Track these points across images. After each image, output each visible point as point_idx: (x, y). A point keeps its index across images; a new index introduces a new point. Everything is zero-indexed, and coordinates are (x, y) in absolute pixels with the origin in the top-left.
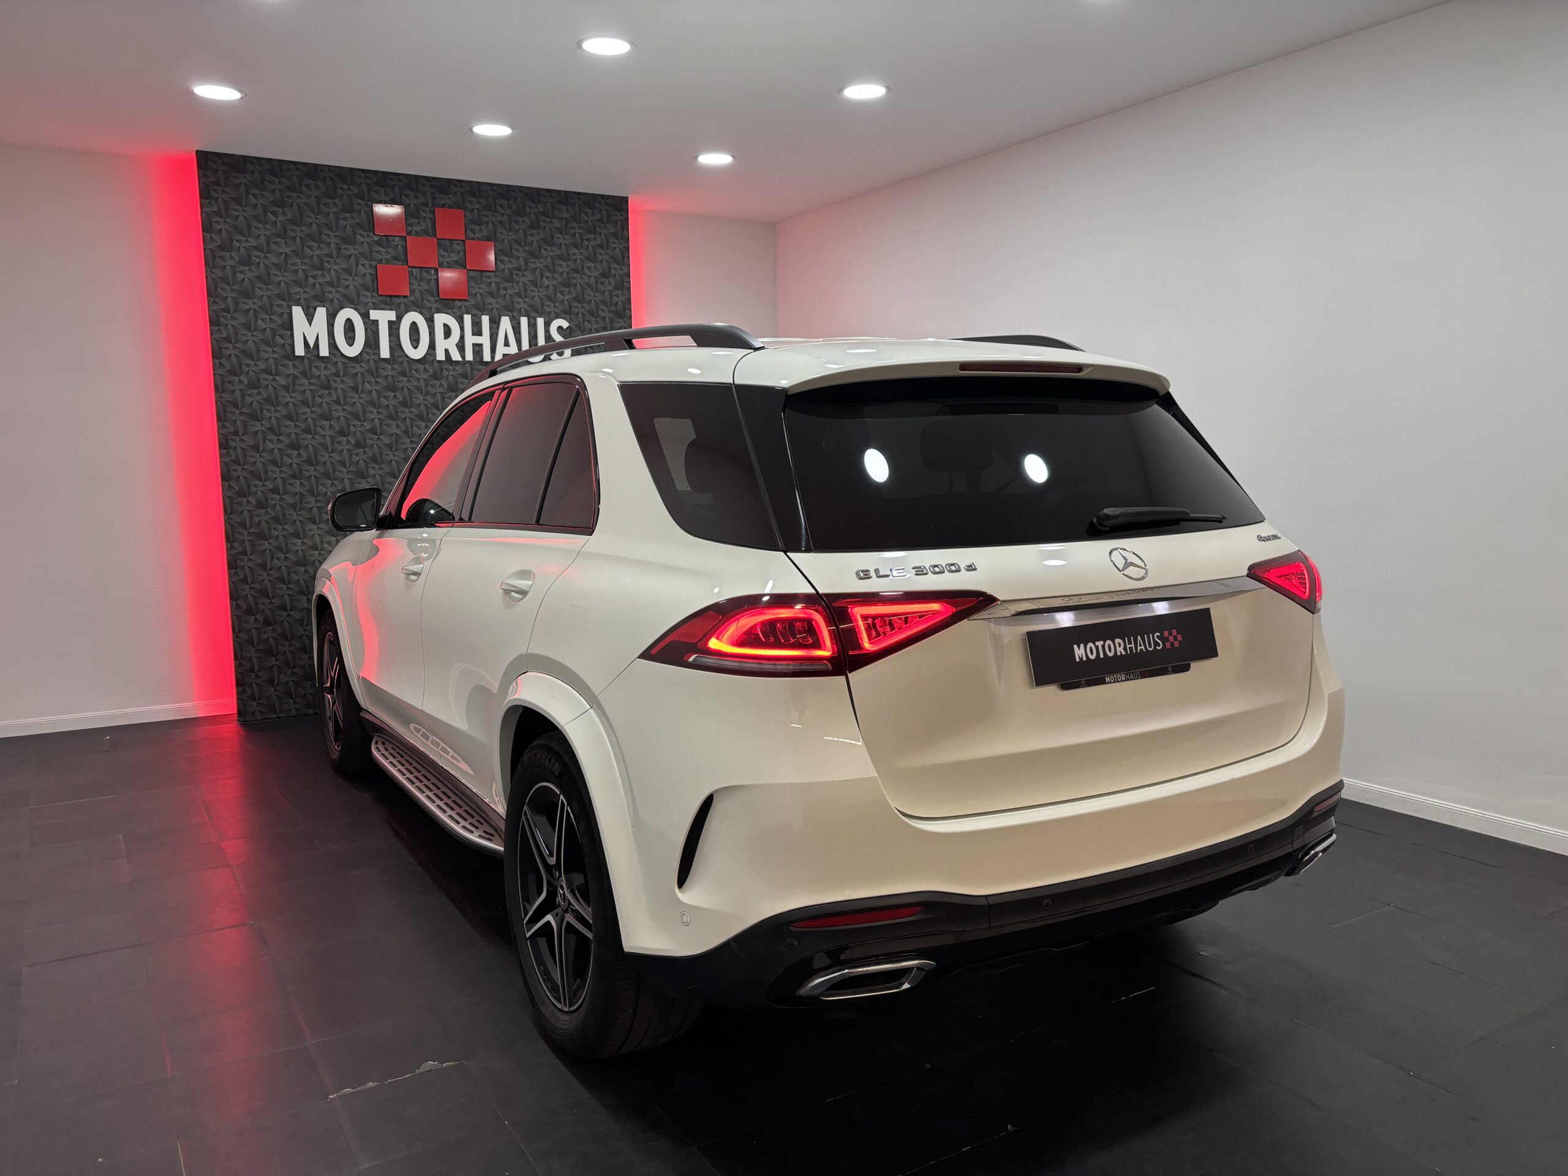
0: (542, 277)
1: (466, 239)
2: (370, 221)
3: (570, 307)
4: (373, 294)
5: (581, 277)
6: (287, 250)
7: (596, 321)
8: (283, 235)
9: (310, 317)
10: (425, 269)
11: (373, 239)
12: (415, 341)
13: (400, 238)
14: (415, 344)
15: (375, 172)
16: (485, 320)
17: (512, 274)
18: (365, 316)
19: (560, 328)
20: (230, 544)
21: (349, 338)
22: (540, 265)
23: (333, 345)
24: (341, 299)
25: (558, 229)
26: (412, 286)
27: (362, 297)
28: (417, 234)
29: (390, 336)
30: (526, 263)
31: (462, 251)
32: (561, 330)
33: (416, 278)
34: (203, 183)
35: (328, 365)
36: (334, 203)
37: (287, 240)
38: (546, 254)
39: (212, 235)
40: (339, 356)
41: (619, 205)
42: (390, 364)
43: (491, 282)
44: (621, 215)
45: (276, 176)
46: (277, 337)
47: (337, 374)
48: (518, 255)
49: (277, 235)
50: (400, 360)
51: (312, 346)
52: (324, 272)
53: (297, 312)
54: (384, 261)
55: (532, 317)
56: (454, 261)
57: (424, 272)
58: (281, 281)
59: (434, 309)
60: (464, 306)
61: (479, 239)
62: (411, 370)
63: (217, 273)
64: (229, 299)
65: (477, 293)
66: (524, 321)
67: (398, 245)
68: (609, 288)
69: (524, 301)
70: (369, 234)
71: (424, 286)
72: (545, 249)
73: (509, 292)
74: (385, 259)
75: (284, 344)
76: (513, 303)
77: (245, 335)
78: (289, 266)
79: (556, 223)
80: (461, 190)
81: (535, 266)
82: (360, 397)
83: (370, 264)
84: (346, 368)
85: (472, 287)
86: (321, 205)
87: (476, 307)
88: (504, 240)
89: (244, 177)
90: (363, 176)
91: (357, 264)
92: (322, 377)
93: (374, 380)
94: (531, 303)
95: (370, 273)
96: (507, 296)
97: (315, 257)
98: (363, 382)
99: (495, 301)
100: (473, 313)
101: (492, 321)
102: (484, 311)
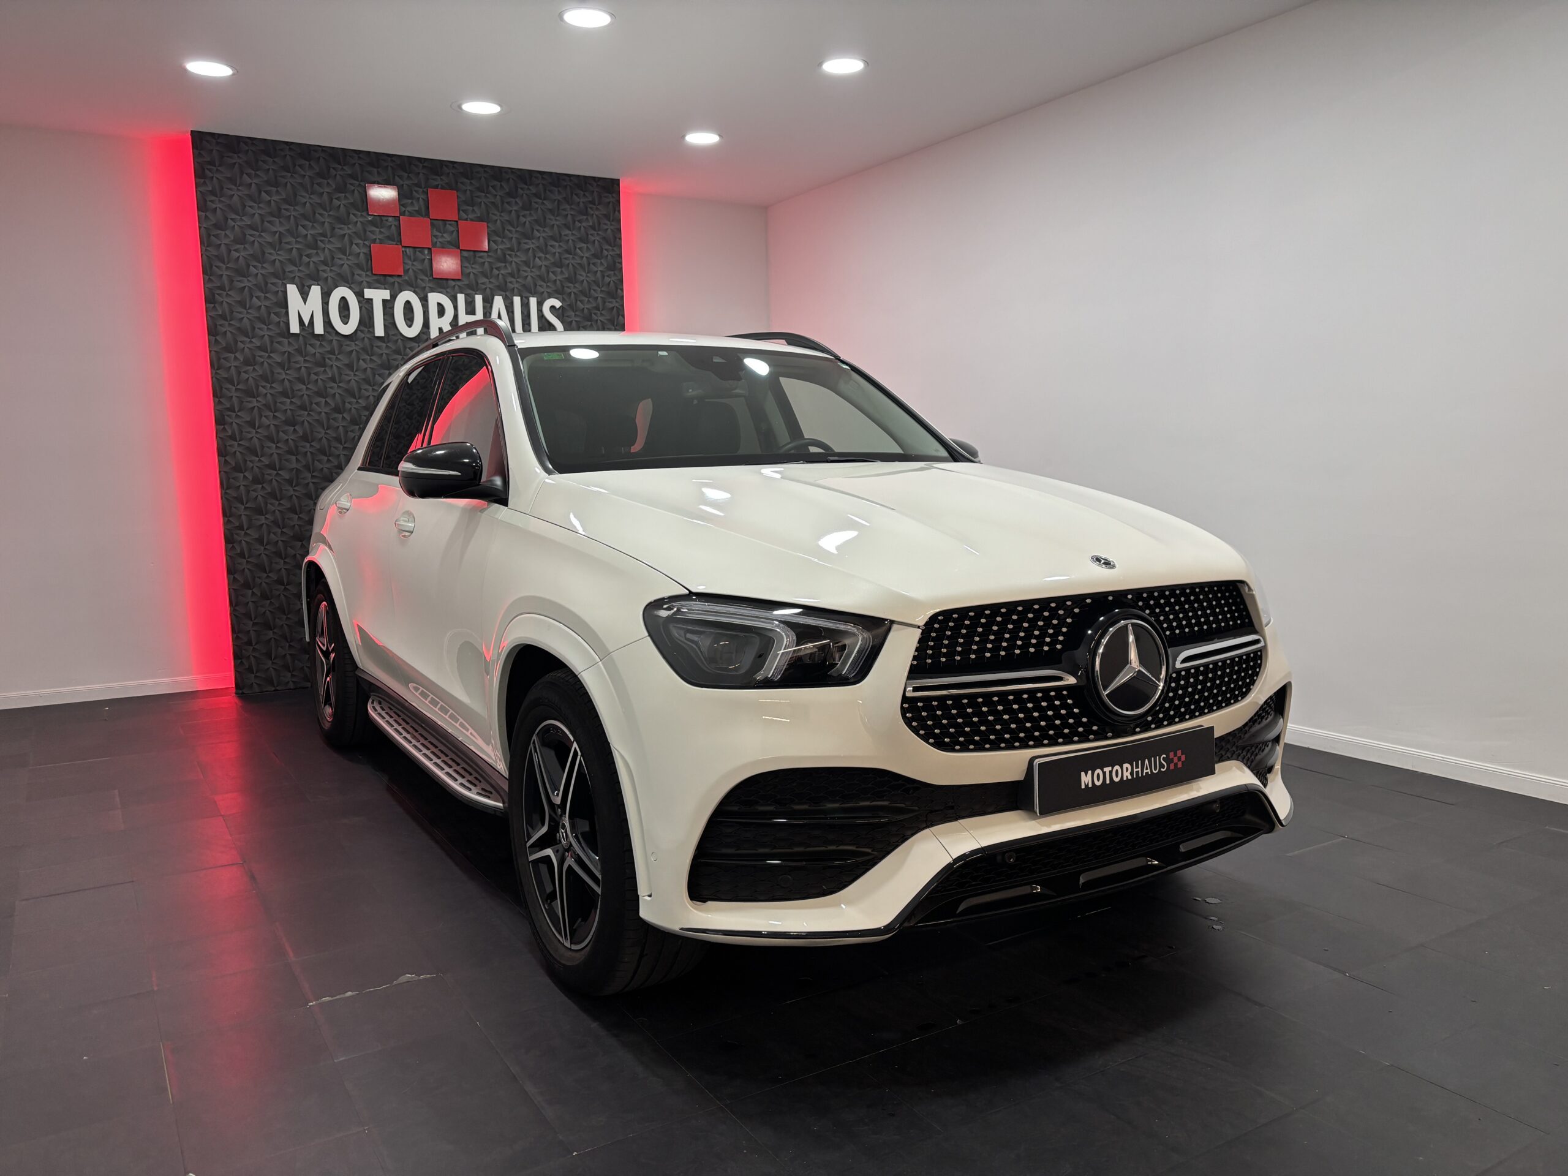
0: (535, 257)
1: (459, 219)
2: (364, 202)
3: (563, 287)
4: (367, 273)
5: (573, 258)
6: (281, 229)
7: (589, 301)
8: (278, 214)
9: (304, 295)
10: (418, 250)
11: (366, 219)
12: (409, 319)
13: (393, 218)
14: (409, 323)
15: (369, 153)
16: (479, 299)
17: (504, 255)
18: (359, 295)
19: (552, 308)
20: (227, 519)
21: (344, 317)
22: (532, 246)
23: (328, 323)
24: (336, 278)
25: (550, 210)
26: (406, 266)
27: (356, 277)
28: (411, 214)
29: (384, 315)
30: (519, 243)
31: (455, 233)
32: (552, 309)
33: (410, 260)
34: (198, 162)
35: (323, 343)
36: (328, 183)
37: (281, 220)
38: (538, 234)
39: (207, 214)
40: (334, 334)
41: (610, 187)
42: (384, 342)
43: (485, 262)
44: (613, 197)
45: (269, 156)
46: (272, 315)
47: (332, 352)
48: (511, 235)
49: (271, 214)
50: (397, 338)
51: (307, 324)
52: (318, 251)
53: (292, 290)
54: (377, 240)
55: (526, 297)
56: (449, 242)
57: (417, 252)
58: (275, 259)
59: (427, 288)
60: (459, 286)
61: (472, 220)
62: (405, 348)
63: (213, 251)
64: (224, 277)
65: (470, 273)
66: (517, 300)
67: (391, 226)
68: (601, 269)
69: (517, 282)
70: (363, 214)
71: (418, 265)
72: (537, 230)
73: (502, 272)
74: (379, 239)
75: (279, 322)
76: (506, 282)
77: (240, 313)
78: (283, 244)
79: (549, 205)
80: (453, 172)
81: (528, 247)
82: (355, 375)
83: (364, 244)
84: (341, 346)
85: (466, 267)
86: (315, 185)
87: (470, 287)
88: (497, 220)
89: (238, 157)
90: (356, 156)
91: (351, 243)
92: (317, 355)
93: (369, 357)
94: (524, 283)
95: (364, 253)
96: (500, 276)
97: (309, 236)
98: (359, 359)
99: (488, 281)
100: (466, 293)
101: (485, 300)
102: (477, 291)
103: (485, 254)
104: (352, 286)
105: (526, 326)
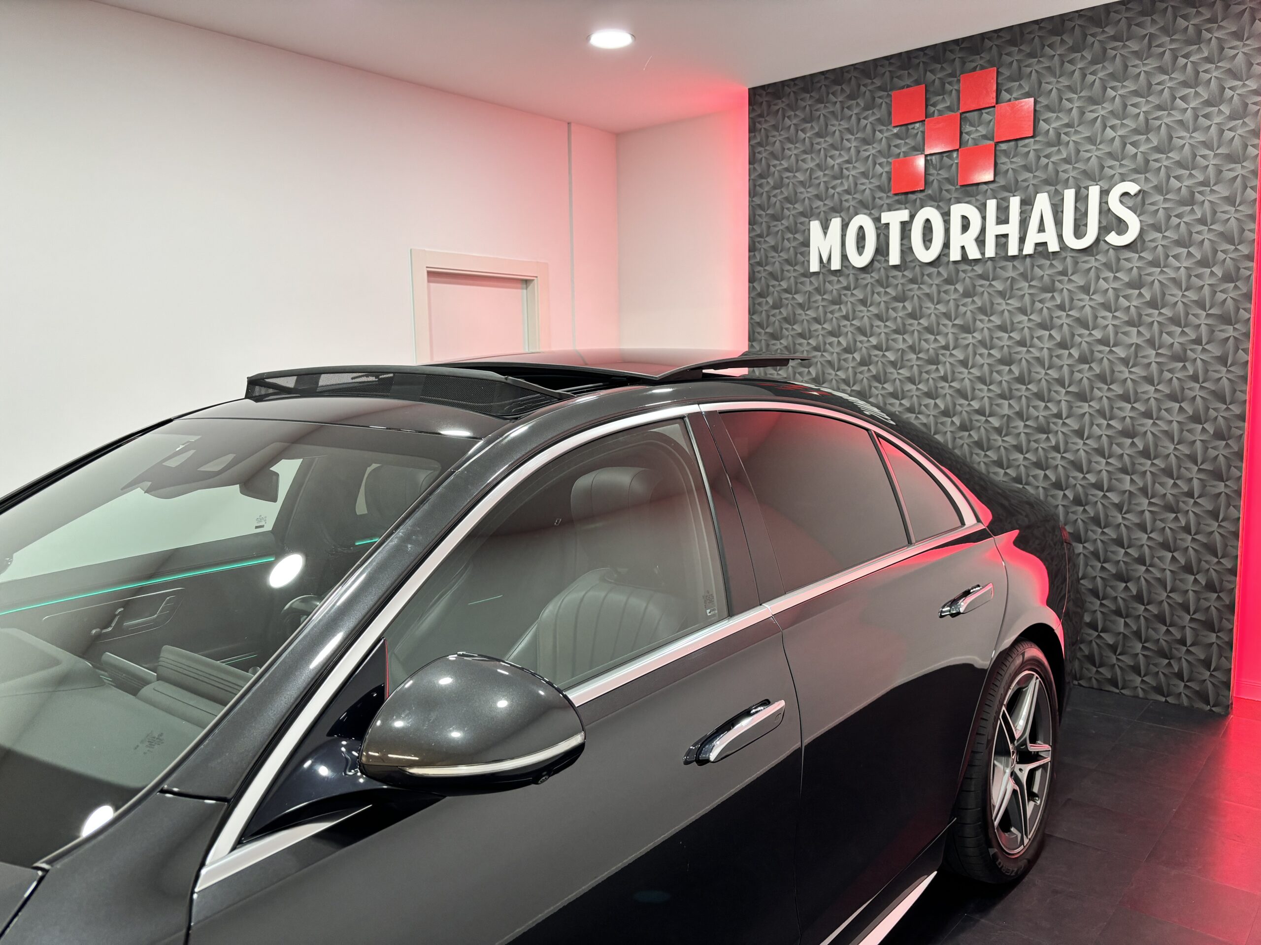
0: (1105, 127)
1: (997, 103)
3: (1147, 162)
4: (890, 194)
5: (1169, 113)
6: (811, 165)
7: (1190, 173)
8: (810, 151)
9: (825, 230)
10: (945, 155)
11: (892, 133)
12: (927, 240)
13: (921, 123)
14: (928, 243)
15: (901, 54)
16: (1015, 203)
17: (1059, 135)
18: (877, 220)
19: (1126, 194)
21: (860, 248)
22: (1102, 113)
23: (844, 257)
24: (857, 205)
25: (1136, 54)
26: (929, 177)
27: (876, 201)
28: (937, 114)
29: (902, 239)
30: (1082, 113)
31: (993, 120)
32: (1126, 199)
33: (935, 168)
34: (751, 118)
35: (840, 278)
36: (857, 103)
37: (813, 155)
38: (1113, 93)
39: (755, 166)
40: (851, 268)
42: (900, 271)
43: (1029, 151)
45: (808, 92)
46: (799, 255)
47: (847, 288)
48: (1071, 106)
49: (805, 152)
50: (913, 264)
51: (825, 260)
52: (844, 180)
53: (815, 226)
54: (902, 154)
55: (1084, 188)
56: (985, 137)
58: (805, 198)
59: (953, 200)
60: (991, 189)
61: (1016, 99)
62: (923, 275)
63: (757, 201)
64: (764, 223)
65: (1008, 170)
66: (1069, 195)
67: (917, 133)
68: (1217, 120)
69: (1074, 168)
70: (889, 127)
71: (944, 174)
72: (1110, 88)
73: (1054, 159)
74: (903, 152)
75: (804, 262)
76: (1057, 172)
77: (773, 257)
78: (813, 180)
79: (1134, 46)
80: (995, 43)
81: (1096, 115)
82: (868, 311)
83: (888, 162)
84: (857, 279)
85: (1003, 163)
86: (846, 110)
87: (1006, 188)
88: (1052, 89)
89: (782, 101)
90: (887, 62)
91: (875, 164)
92: (834, 291)
93: (882, 290)
94: (1083, 167)
95: (886, 172)
96: (1050, 164)
97: (836, 166)
98: (873, 293)
99: (1032, 175)
100: (999, 197)
101: (1023, 203)
102: (1015, 191)
103: (1032, 140)
104: (872, 211)
105: (1082, 228)
